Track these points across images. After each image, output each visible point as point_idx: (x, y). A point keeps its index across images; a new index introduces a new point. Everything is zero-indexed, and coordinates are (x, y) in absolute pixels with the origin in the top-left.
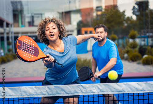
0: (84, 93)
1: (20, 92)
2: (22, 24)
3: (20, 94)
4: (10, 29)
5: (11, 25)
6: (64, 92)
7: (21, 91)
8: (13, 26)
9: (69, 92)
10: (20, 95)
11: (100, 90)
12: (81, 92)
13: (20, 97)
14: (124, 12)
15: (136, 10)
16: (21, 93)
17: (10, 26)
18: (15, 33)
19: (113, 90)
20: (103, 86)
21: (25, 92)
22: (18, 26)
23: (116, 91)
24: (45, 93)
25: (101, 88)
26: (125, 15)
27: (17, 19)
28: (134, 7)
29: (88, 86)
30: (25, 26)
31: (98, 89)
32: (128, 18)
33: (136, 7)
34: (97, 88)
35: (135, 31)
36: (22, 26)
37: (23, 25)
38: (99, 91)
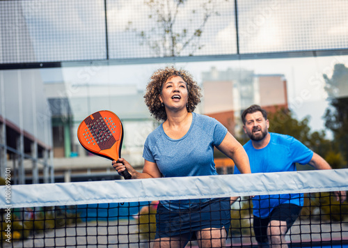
0: (271, 191)
1: (142, 191)
2: (72, 150)
3: (142, 194)
4: (46, 161)
5: (49, 151)
6: (230, 190)
7: (143, 188)
8: (52, 154)
9: (239, 190)
10: (141, 196)
11: (302, 184)
12: (264, 189)
13: (141, 200)
14: (306, 120)
15: (333, 119)
16: (144, 193)
17: (45, 154)
18: (57, 171)
19: (330, 183)
20: (309, 177)
21: (152, 189)
22: (64, 156)
23: (335, 187)
24: (194, 192)
25: (304, 180)
26: (309, 129)
27: (60, 138)
28: (328, 111)
29: (278, 176)
30: (78, 155)
31: (298, 182)
32: (316, 134)
33: (333, 110)
34: (296, 180)
35: (337, 153)
36: (71, 156)
37: (75, 153)
38: (300, 186)
